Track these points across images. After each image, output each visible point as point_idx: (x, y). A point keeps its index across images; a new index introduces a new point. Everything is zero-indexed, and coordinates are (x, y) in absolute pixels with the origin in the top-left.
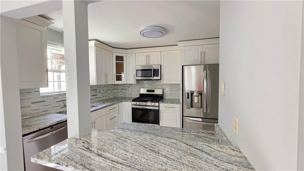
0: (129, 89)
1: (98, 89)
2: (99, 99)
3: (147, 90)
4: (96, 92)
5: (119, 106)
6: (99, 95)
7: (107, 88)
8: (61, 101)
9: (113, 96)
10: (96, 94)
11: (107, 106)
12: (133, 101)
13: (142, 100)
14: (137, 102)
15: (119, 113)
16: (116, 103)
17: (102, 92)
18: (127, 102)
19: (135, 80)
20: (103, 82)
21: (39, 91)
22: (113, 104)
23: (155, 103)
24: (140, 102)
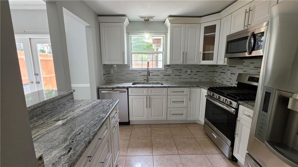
0: (227, 73)
2: (185, 80)
3: (249, 77)
4: (180, 72)
5: (190, 91)
6: (184, 76)
7: (198, 70)
8: (144, 75)
9: (208, 80)
10: (180, 74)
11: (169, 87)
12: (209, 89)
13: (218, 91)
14: (211, 92)
15: (190, 99)
16: (185, 87)
17: (190, 73)
18: (205, 89)
19: (226, 59)
20: (180, 62)
21: (130, 67)
22: (179, 87)
23: (231, 101)
24: (214, 94)
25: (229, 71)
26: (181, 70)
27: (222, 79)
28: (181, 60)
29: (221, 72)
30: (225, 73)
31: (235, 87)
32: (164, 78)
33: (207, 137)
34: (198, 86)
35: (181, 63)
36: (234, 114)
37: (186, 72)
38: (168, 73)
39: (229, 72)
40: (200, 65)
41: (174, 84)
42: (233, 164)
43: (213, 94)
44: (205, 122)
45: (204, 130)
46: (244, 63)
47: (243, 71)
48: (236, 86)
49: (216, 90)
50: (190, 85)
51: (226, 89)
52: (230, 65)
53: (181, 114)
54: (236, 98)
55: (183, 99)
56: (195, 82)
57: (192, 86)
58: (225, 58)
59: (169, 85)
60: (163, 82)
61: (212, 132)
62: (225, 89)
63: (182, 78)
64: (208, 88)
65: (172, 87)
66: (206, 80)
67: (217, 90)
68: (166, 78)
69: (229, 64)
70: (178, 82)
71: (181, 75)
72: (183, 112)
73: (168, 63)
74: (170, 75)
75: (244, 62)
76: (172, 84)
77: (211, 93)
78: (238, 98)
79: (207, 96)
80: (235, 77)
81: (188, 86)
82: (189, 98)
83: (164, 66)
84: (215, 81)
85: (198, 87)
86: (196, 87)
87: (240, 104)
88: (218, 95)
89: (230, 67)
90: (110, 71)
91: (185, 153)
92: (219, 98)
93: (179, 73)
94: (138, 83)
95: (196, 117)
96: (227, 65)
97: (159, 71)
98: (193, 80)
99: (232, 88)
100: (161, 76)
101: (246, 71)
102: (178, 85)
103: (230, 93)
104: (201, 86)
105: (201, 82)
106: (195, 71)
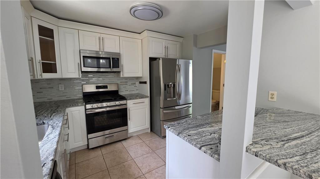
3: (96, 86)
19: (80, 72)
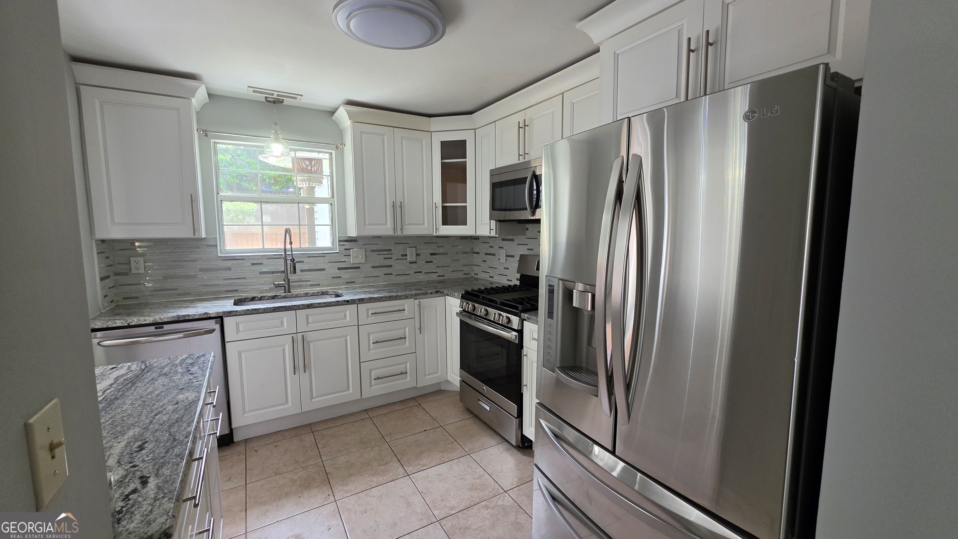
0: (500, 256)
1: (397, 251)
2: (401, 279)
4: (387, 256)
5: (419, 305)
6: (399, 266)
7: (433, 249)
8: (273, 272)
9: (460, 275)
10: (388, 262)
11: (361, 301)
12: (463, 297)
13: (483, 299)
14: (470, 303)
15: (420, 328)
16: (406, 297)
17: (414, 259)
18: (454, 296)
19: (493, 222)
20: (386, 230)
21: (216, 246)
22: (390, 298)
23: (510, 316)
24: (476, 305)
25: (502, 250)
26: (390, 250)
27: (490, 271)
28: (390, 225)
29: (486, 254)
30: (494, 255)
31: (515, 286)
32: (340, 277)
33: (471, 416)
34: (437, 292)
35: (390, 233)
36: (517, 343)
37: (402, 255)
38: (352, 260)
39: (503, 253)
40: (438, 237)
41: (374, 293)
42: (525, 455)
43: (474, 306)
44: (463, 381)
45: (461, 401)
46: (527, 231)
47: (528, 249)
48: (518, 283)
49: (478, 296)
50: (418, 292)
51: (499, 293)
52: (503, 237)
53: (402, 373)
54: (516, 308)
55: (403, 331)
56: (428, 281)
57: (424, 291)
58: (490, 220)
59: (363, 296)
60: (339, 289)
61: (479, 400)
62: (497, 293)
63: (394, 273)
64: (462, 294)
65: (371, 300)
66: (454, 276)
67: (481, 295)
68: (346, 275)
69: (500, 235)
70: (386, 286)
71: (391, 266)
72: (406, 367)
73: (352, 233)
74: (358, 268)
75: (527, 229)
76: (369, 292)
77: (469, 305)
78: (520, 307)
79: (461, 313)
80: (514, 264)
81: (413, 292)
82: (417, 326)
83: (339, 241)
84: (476, 276)
85: (438, 295)
86: (434, 295)
87: (525, 320)
88: (484, 307)
89: (503, 240)
90: (129, 263)
91: (423, 466)
92: (487, 313)
93: (385, 258)
94: (253, 299)
95: (439, 374)
96: (497, 236)
97: (323, 256)
98: (421, 277)
99: (510, 289)
100: (333, 270)
101: (532, 250)
102: (387, 294)
103: (506, 300)
104: (446, 291)
105: (442, 282)
106: (426, 251)
